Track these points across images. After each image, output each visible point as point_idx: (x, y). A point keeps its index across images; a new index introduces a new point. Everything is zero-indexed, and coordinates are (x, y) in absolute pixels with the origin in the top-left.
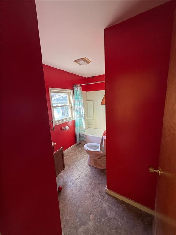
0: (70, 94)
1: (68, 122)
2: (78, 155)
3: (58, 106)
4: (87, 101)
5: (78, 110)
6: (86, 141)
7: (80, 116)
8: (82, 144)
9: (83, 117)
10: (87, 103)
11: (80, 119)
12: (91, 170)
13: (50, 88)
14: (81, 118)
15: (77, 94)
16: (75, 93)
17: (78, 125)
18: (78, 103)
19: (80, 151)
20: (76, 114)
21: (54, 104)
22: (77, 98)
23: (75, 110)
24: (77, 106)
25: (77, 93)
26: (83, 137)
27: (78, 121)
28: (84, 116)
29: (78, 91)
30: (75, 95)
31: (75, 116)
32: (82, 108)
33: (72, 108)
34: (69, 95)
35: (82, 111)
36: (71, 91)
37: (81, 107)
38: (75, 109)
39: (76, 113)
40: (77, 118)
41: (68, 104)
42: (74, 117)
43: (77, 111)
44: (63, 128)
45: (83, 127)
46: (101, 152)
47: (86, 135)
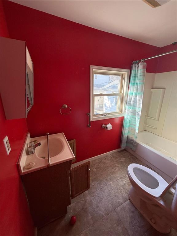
0: (124, 77)
1: (114, 118)
2: (117, 168)
3: (101, 95)
4: (152, 90)
5: (132, 102)
6: (135, 151)
7: (134, 113)
8: (128, 152)
9: (138, 114)
10: (151, 92)
11: (133, 118)
12: (131, 214)
13: (92, 67)
14: (134, 116)
15: (135, 77)
16: (132, 75)
17: (128, 125)
18: (134, 92)
19: (122, 163)
20: (127, 109)
21: (95, 91)
22: (134, 84)
23: (128, 102)
24: (131, 96)
25: (135, 74)
26: (132, 143)
27: (128, 120)
28: (140, 113)
29: (139, 71)
30: (131, 78)
31: (125, 112)
32: (139, 100)
33: (122, 98)
34: (122, 79)
35: (139, 105)
36: (126, 72)
37: (138, 98)
38: (128, 100)
39: (127, 106)
40: (128, 114)
41: (118, 92)
42: (123, 113)
43: (130, 104)
44: (104, 125)
45: (135, 130)
46: (162, 203)
47: (138, 144)
